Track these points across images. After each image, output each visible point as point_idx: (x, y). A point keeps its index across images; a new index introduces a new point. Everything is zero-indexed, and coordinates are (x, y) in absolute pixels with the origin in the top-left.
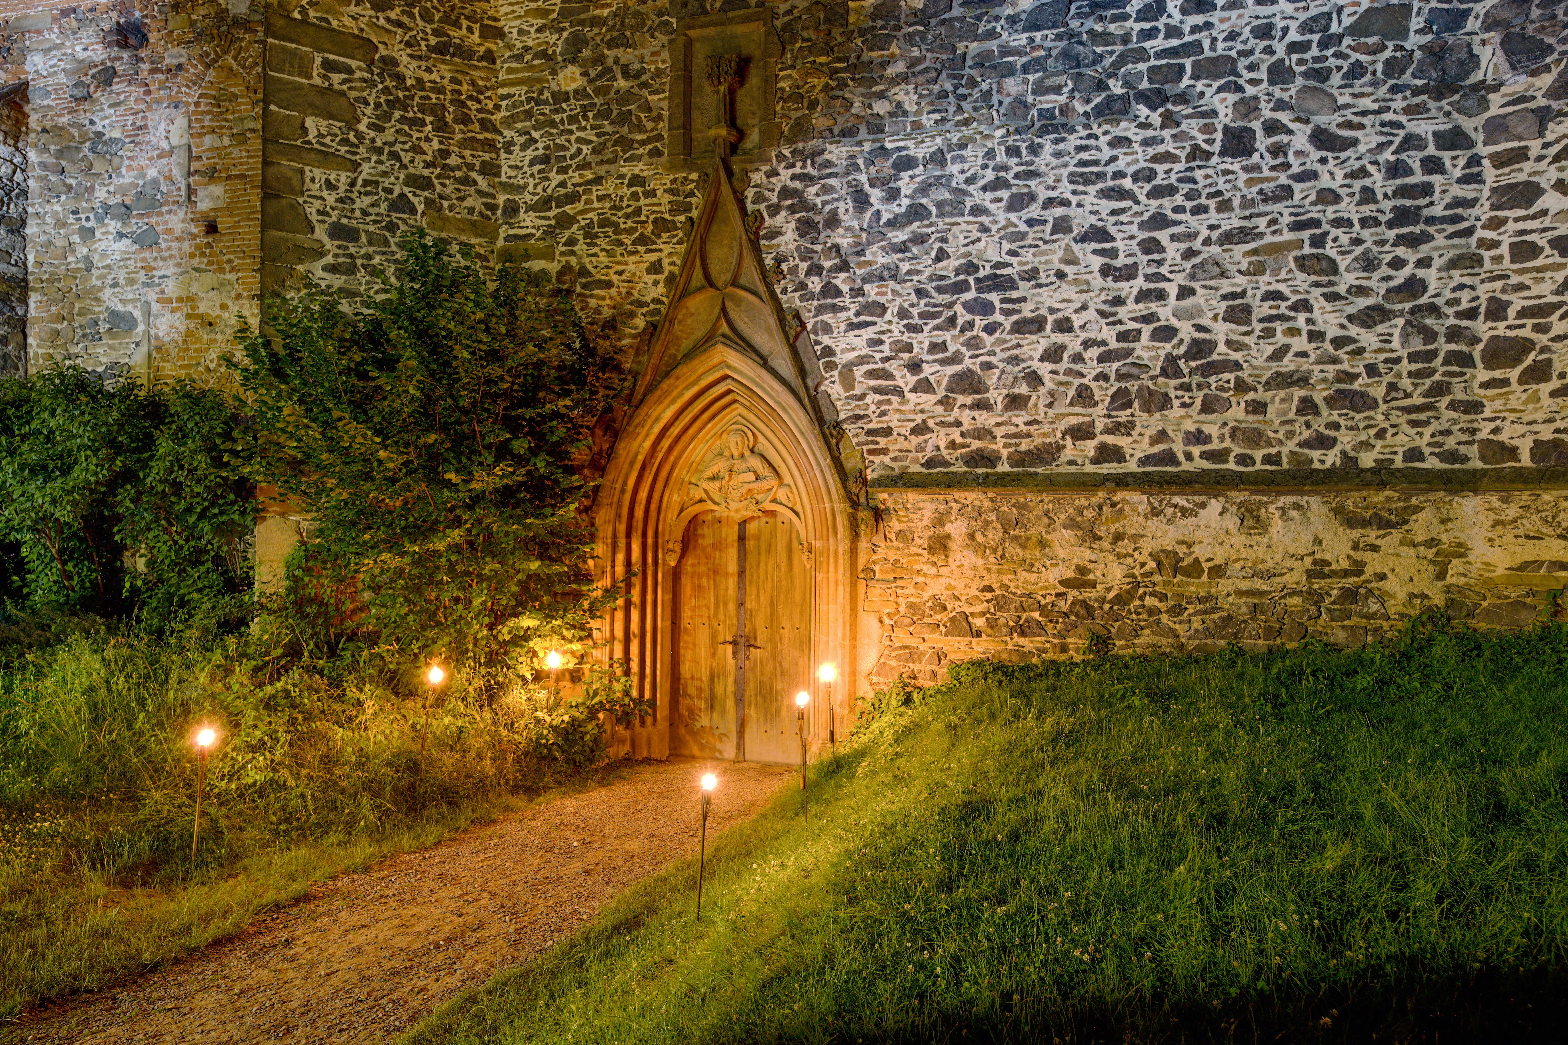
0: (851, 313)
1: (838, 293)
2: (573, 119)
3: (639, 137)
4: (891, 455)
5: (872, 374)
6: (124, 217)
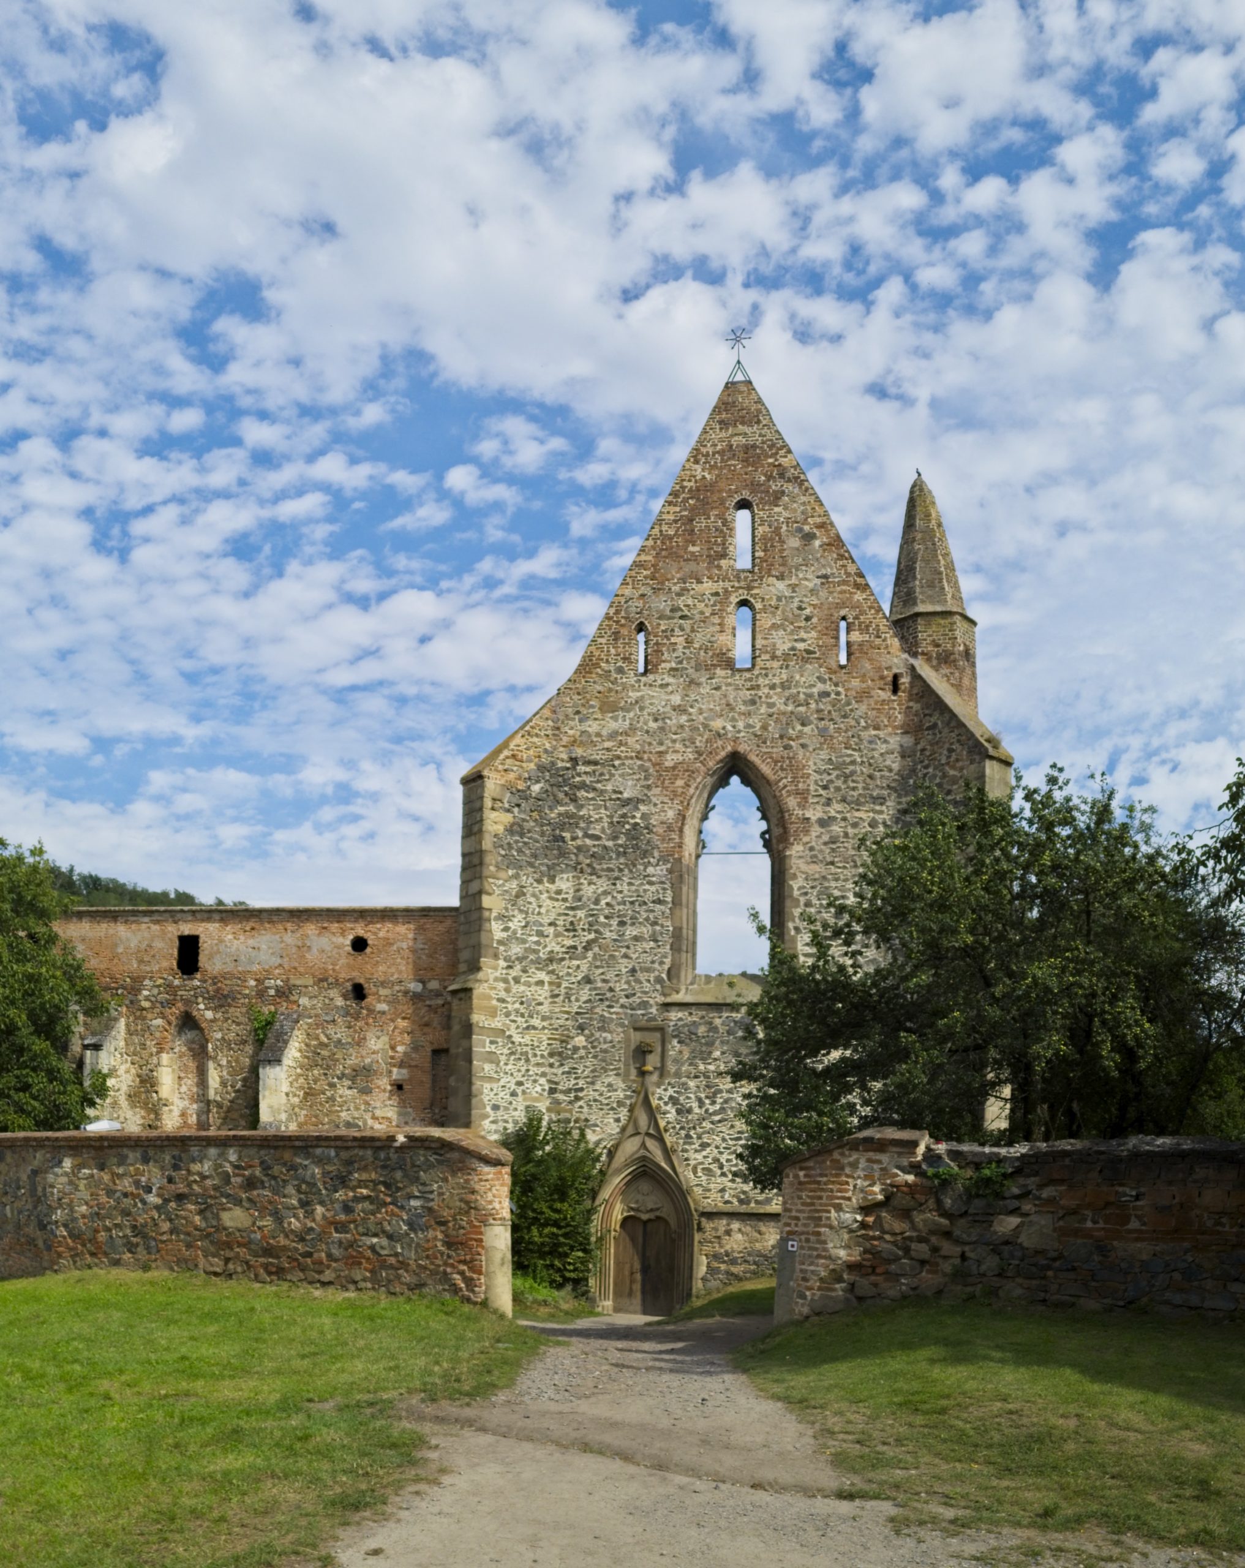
0: (696, 1146)
1: (692, 1138)
2: (582, 1058)
3: (611, 1067)
4: (711, 1199)
6: (353, 1079)
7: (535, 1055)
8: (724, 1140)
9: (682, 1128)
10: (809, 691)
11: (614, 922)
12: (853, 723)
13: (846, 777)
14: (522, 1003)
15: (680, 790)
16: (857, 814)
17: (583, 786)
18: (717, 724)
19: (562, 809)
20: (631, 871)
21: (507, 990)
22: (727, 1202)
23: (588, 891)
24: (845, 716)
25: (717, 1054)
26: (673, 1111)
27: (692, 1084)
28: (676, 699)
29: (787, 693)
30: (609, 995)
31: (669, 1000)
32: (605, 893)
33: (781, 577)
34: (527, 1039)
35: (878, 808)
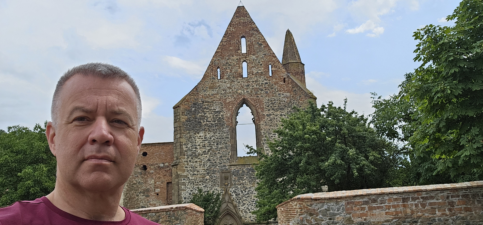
0: (242, 204)
1: (240, 202)
2: (208, 182)
3: (217, 184)
5: (244, 211)
6: (144, 193)
7: (195, 182)
8: (249, 202)
9: (237, 200)
10: (262, 82)
11: (215, 144)
12: (274, 90)
13: (273, 104)
14: (192, 168)
15: (231, 108)
16: (276, 113)
17: (205, 108)
18: (240, 91)
19: (200, 114)
20: (219, 130)
21: (188, 164)
22: (252, 221)
23: (208, 136)
24: (272, 89)
25: (245, 178)
26: (235, 195)
27: (239, 187)
28: (229, 85)
29: (257, 83)
30: (215, 164)
31: (231, 164)
32: (213, 136)
33: (254, 55)
34: (193, 178)
35: (282, 111)
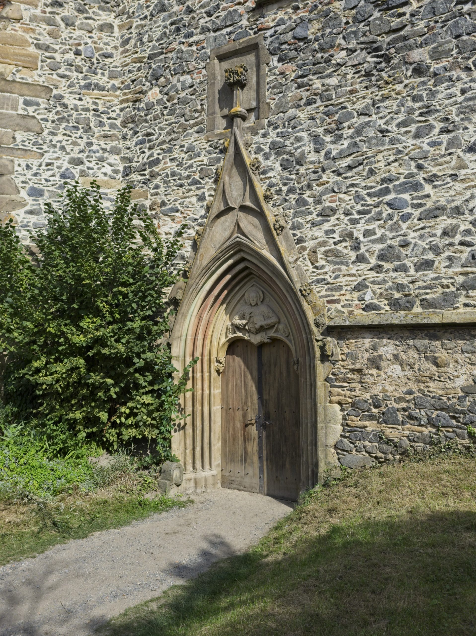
0: (314, 216)
2: (156, 117)
4: (342, 304)
5: (328, 252)
21: (54, 35)
25: (340, 57)
